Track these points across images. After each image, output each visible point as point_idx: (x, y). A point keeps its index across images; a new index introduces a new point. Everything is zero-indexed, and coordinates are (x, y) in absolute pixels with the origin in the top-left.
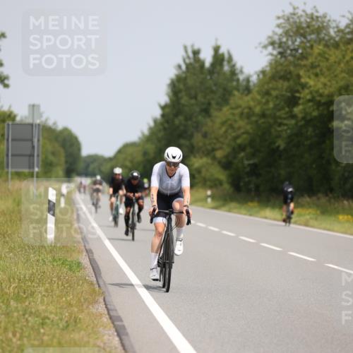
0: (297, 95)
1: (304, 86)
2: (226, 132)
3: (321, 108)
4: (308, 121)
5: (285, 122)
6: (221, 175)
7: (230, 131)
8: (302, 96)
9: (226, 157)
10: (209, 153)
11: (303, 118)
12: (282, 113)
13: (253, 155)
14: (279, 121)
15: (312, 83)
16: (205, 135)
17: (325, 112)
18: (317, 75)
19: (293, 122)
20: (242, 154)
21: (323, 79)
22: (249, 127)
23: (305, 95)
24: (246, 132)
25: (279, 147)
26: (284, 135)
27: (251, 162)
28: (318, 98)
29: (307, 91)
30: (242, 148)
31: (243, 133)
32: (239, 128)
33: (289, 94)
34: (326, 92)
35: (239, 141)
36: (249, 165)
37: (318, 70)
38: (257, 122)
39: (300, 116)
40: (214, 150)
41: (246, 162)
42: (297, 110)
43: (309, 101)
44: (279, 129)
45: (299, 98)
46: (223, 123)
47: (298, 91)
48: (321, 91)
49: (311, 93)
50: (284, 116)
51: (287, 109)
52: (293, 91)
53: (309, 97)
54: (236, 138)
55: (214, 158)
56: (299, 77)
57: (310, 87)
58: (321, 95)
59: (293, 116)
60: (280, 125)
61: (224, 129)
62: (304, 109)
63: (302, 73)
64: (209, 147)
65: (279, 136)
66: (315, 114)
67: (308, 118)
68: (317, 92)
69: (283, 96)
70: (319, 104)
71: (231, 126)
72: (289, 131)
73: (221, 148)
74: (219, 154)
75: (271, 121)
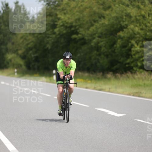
0: (56, 23)
1: (59, 19)
2: (23, 41)
3: (67, 29)
4: (61, 35)
5: (51, 36)
6: (21, 62)
7: (25, 41)
8: (58, 23)
9: (24, 53)
10: (16, 52)
11: (59, 34)
12: (49, 32)
13: (36, 52)
14: (48, 36)
15: (62, 17)
16: (13, 44)
17: (69, 31)
18: (65, 14)
19: (54, 36)
20: (31, 52)
21: (68, 16)
22: (33, 39)
23: (60, 23)
24: (32, 41)
25: (48, 48)
26: (50, 42)
27: (35, 55)
28: (66, 25)
29: (60, 21)
30: (31, 49)
31: (31, 42)
32: (29, 40)
33: (52, 23)
34: (70, 21)
35: (29, 46)
36: (34, 57)
37: (65, 11)
38: (37, 36)
39: (57, 33)
40: (17, 50)
41: (33, 56)
42: (56, 30)
43: (62, 26)
44: (48, 39)
45: (57, 25)
46: (22, 38)
47: (56, 21)
48: (67, 21)
49: (62, 22)
50: (50, 33)
51: (51, 30)
52: (54, 21)
53: (61, 24)
54: (28, 44)
55: (18, 54)
56: (56, 15)
57: (62, 19)
58: (67, 23)
59: (54, 33)
60: (48, 37)
61: (22, 40)
62: (59, 30)
63: (58, 13)
64: (15, 49)
65: (48, 43)
66: (65, 32)
67: (61, 34)
68: (65, 21)
69: (49, 24)
70: (66, 27)
71: (25, 39)
72: (53, 41)
73: (21, 49)
74: (20, 52)
75: (44, 36)
